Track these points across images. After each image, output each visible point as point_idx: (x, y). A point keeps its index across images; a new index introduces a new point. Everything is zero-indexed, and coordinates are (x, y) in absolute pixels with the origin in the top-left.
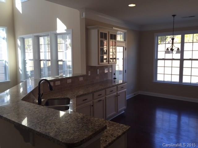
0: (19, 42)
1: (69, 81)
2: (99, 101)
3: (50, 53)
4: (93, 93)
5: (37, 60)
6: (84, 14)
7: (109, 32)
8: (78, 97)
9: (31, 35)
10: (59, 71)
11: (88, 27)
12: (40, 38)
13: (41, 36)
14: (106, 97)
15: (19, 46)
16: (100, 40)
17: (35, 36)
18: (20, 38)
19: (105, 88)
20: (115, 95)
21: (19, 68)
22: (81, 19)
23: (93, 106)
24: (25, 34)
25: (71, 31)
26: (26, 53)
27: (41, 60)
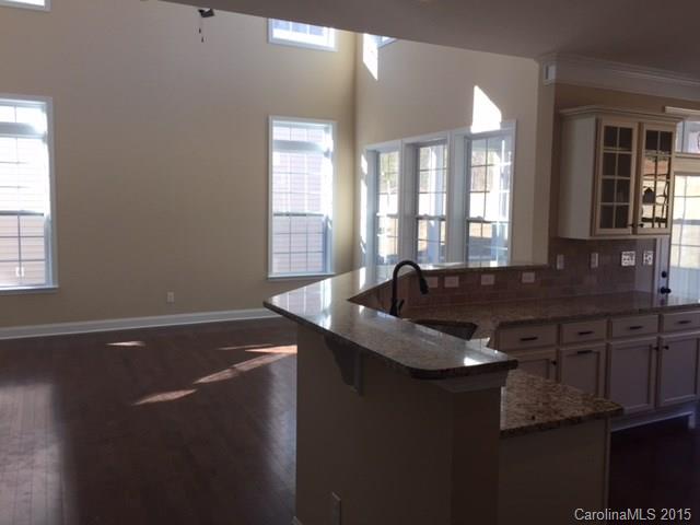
0: (364, 164)
1: (489, 280)
2: (580, 353)
3: (445, 195)
4: (559, 322)
5: (410, 219)
6: (553, 70)
7: (640, 126)
8: (503, 326)
9: (398, 143)
10: (470, 257)
11: (564, 111)
12: (422, 150)
13: (425, 145)
14: (608, 346)
15: (363, 173)
16: (602, 152)
17: (408, 145)
18: (368, 151)
19: (607, 315)
20: (650, 346)
21: (360, 240)
22: (542, 88)
23: (555, 363)
24: (384, 140)
25: (514, 124)
26: (381, 197)
27: (421, 218)
